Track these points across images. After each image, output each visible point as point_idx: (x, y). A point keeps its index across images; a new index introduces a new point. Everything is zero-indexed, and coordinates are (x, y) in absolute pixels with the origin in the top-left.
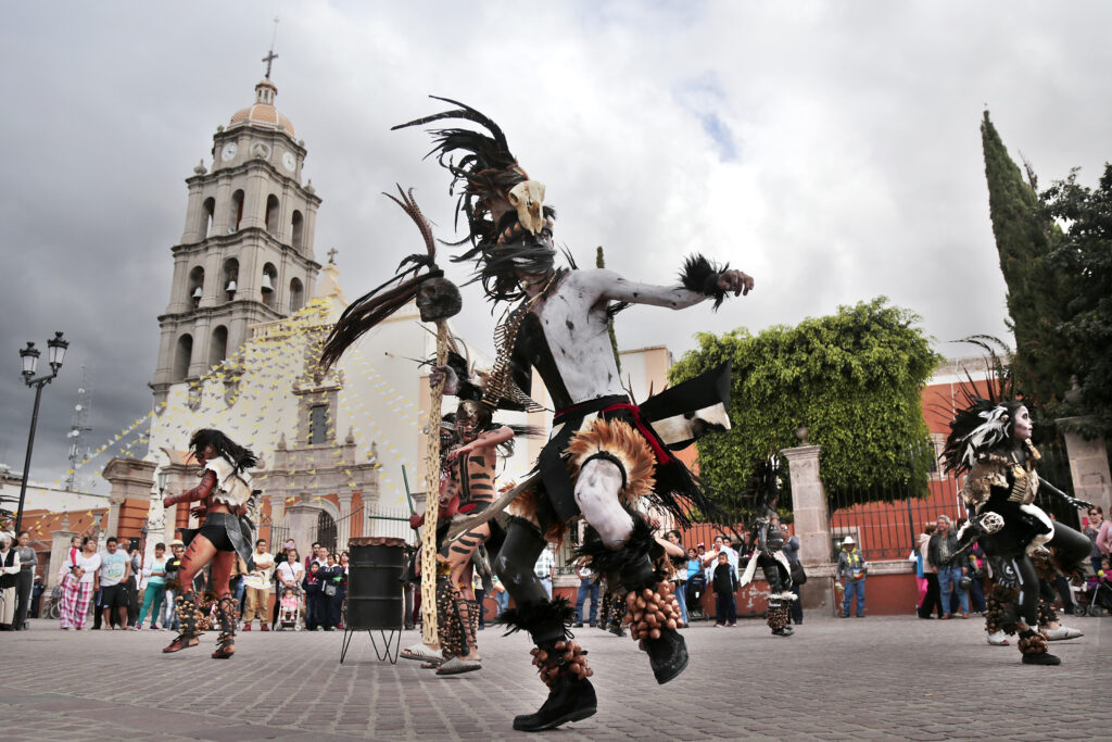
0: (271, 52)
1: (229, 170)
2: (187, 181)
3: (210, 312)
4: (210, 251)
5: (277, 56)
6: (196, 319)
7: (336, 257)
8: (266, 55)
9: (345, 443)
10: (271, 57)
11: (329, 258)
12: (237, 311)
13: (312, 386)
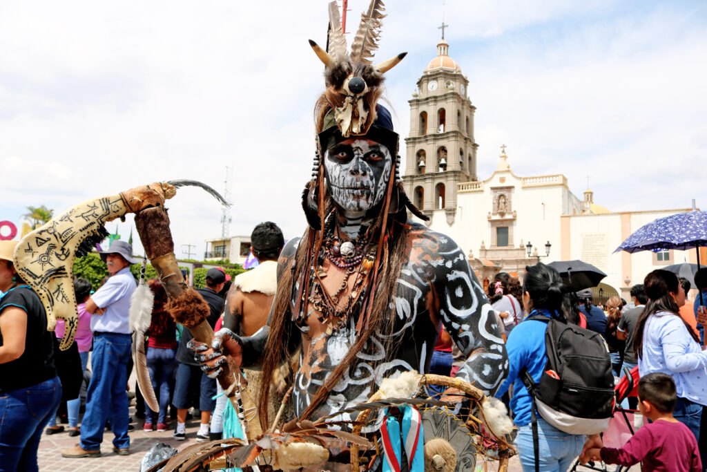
0: (443, 23)
1: (435, 97)
2: (410, 102)
3: (433, 176)
4: (429, 142)
5: (447, 26)
6: (425, 179)
7: (505, 149)
8: (441, 25)
9: (519, 247)
10: (443, 27)
11: (502, 149)
12: (451, 176)
13: (498, 217)
